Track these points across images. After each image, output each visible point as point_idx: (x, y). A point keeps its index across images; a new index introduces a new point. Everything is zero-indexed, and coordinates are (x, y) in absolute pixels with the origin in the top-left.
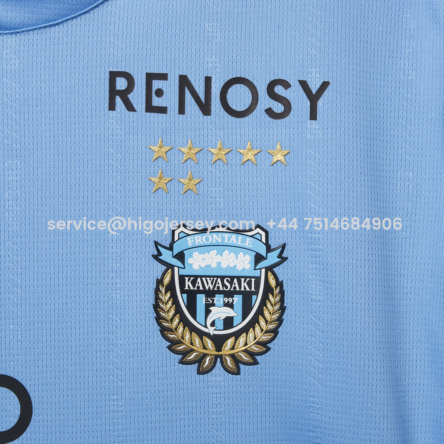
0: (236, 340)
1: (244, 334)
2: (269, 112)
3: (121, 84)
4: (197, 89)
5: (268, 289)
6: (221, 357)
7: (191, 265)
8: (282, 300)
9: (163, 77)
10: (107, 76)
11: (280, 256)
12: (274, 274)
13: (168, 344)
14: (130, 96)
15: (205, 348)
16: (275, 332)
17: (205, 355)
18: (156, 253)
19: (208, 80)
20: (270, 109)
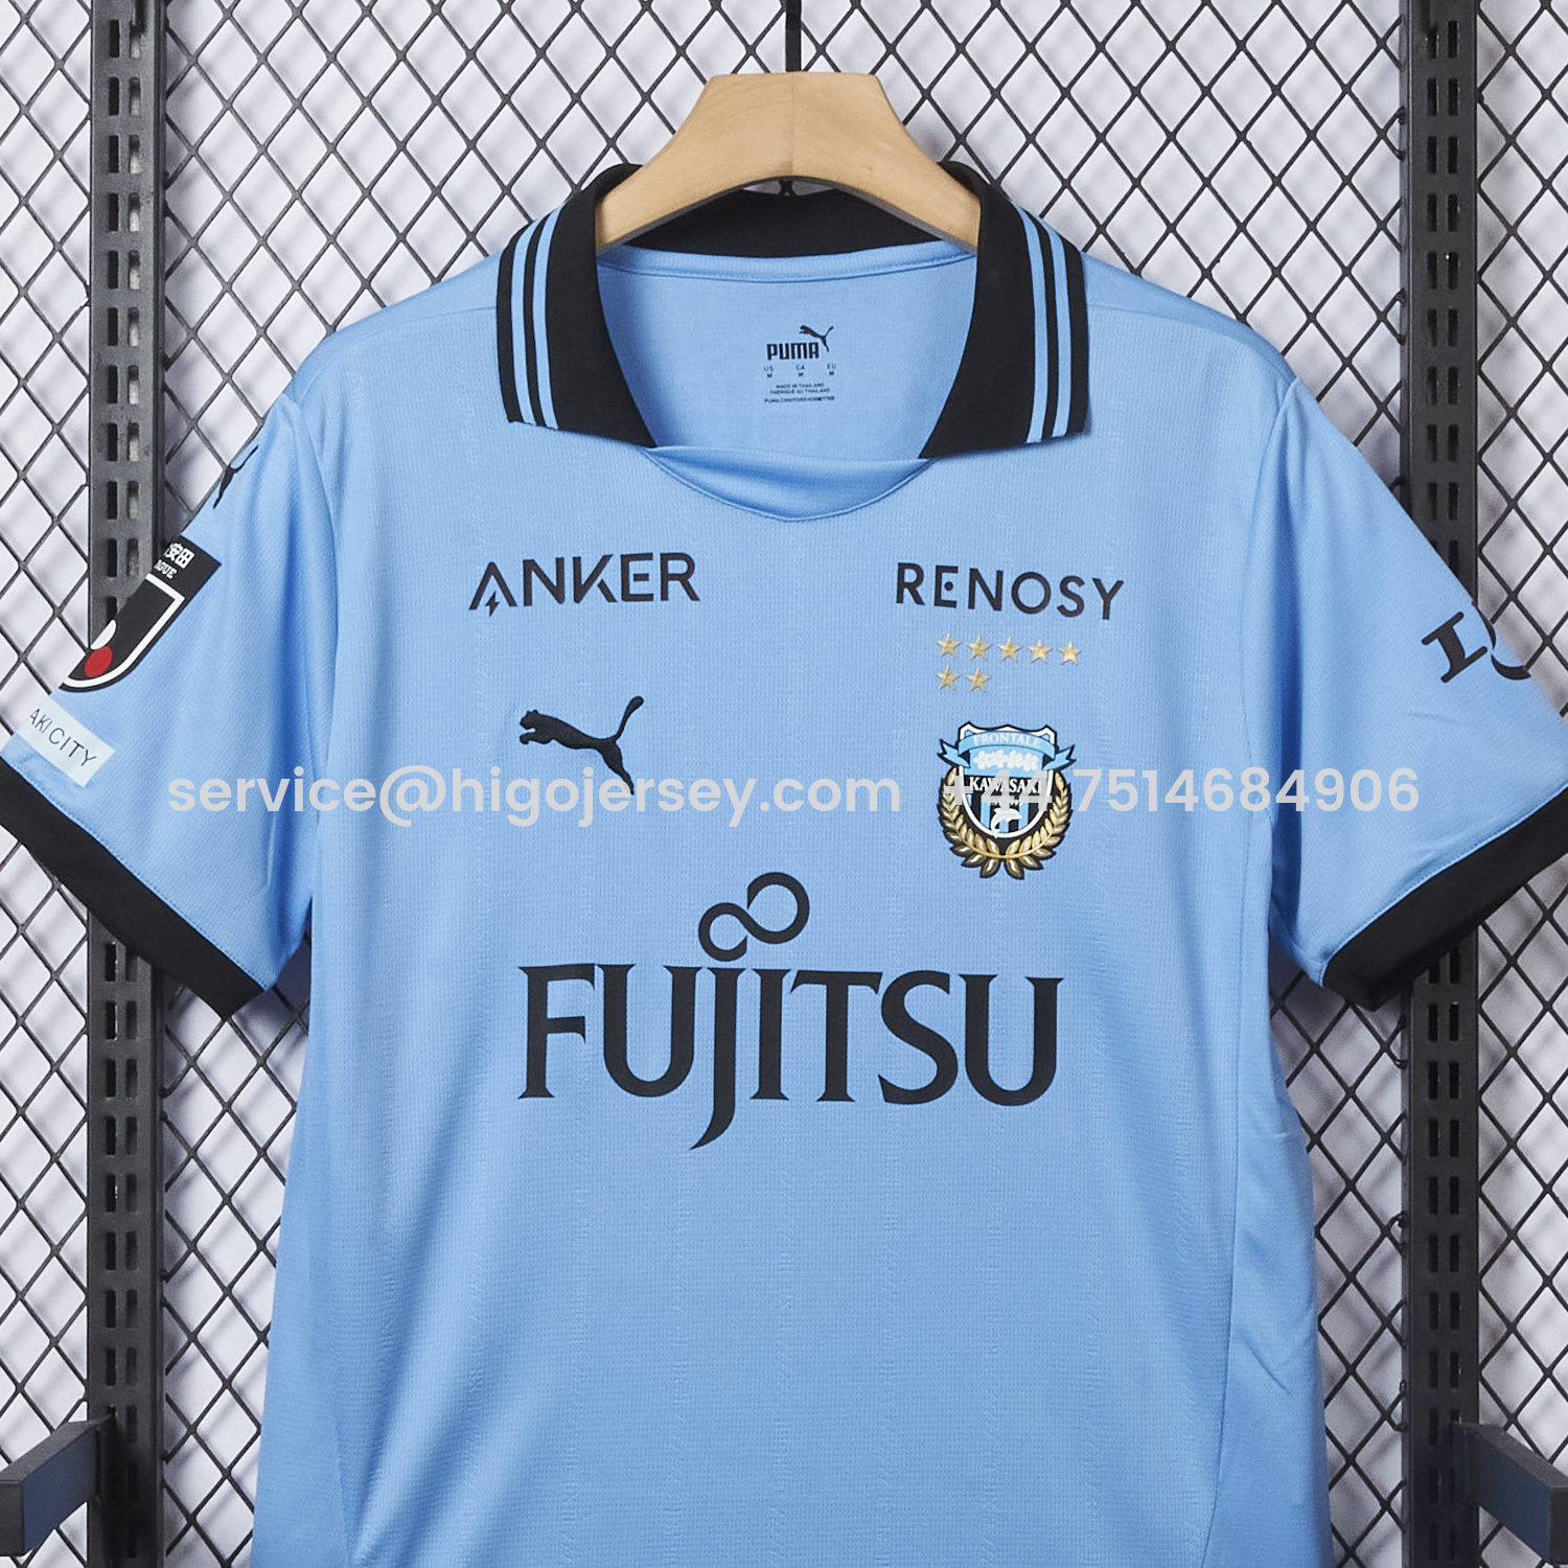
0: (1021, 842)
1: (1029, 838)
2: (1062, 609)
3: (910, 576)
4: (988, 583)
5: (1055, 792)
6: (1005, 860)
7: (976, 765)
8: (1069, 803)
9: (954, 570)
10: (896, 568)
11: (1068, 758)
12: (1061, 775)
13: (951, 845)
14: (919, 589)
15: (988, 851)
16: (1061, 835)
17: (989, 858)
18: (941, 751)
19: (1000, 574)
20: (1062, 606)
